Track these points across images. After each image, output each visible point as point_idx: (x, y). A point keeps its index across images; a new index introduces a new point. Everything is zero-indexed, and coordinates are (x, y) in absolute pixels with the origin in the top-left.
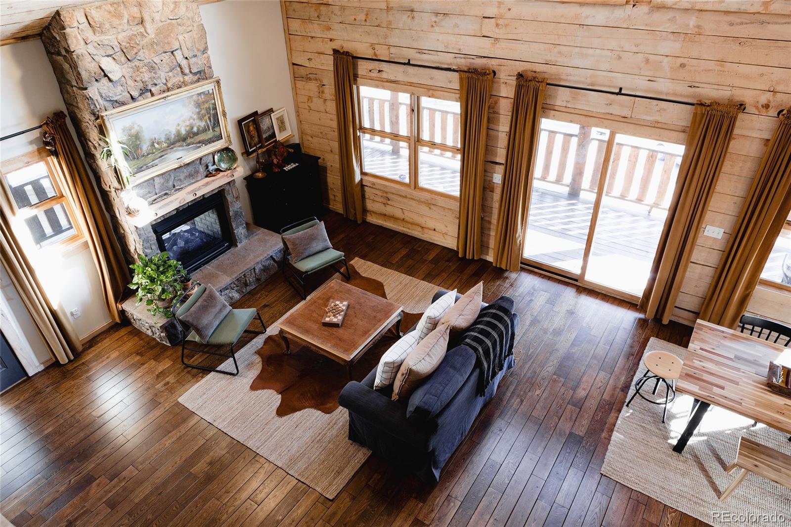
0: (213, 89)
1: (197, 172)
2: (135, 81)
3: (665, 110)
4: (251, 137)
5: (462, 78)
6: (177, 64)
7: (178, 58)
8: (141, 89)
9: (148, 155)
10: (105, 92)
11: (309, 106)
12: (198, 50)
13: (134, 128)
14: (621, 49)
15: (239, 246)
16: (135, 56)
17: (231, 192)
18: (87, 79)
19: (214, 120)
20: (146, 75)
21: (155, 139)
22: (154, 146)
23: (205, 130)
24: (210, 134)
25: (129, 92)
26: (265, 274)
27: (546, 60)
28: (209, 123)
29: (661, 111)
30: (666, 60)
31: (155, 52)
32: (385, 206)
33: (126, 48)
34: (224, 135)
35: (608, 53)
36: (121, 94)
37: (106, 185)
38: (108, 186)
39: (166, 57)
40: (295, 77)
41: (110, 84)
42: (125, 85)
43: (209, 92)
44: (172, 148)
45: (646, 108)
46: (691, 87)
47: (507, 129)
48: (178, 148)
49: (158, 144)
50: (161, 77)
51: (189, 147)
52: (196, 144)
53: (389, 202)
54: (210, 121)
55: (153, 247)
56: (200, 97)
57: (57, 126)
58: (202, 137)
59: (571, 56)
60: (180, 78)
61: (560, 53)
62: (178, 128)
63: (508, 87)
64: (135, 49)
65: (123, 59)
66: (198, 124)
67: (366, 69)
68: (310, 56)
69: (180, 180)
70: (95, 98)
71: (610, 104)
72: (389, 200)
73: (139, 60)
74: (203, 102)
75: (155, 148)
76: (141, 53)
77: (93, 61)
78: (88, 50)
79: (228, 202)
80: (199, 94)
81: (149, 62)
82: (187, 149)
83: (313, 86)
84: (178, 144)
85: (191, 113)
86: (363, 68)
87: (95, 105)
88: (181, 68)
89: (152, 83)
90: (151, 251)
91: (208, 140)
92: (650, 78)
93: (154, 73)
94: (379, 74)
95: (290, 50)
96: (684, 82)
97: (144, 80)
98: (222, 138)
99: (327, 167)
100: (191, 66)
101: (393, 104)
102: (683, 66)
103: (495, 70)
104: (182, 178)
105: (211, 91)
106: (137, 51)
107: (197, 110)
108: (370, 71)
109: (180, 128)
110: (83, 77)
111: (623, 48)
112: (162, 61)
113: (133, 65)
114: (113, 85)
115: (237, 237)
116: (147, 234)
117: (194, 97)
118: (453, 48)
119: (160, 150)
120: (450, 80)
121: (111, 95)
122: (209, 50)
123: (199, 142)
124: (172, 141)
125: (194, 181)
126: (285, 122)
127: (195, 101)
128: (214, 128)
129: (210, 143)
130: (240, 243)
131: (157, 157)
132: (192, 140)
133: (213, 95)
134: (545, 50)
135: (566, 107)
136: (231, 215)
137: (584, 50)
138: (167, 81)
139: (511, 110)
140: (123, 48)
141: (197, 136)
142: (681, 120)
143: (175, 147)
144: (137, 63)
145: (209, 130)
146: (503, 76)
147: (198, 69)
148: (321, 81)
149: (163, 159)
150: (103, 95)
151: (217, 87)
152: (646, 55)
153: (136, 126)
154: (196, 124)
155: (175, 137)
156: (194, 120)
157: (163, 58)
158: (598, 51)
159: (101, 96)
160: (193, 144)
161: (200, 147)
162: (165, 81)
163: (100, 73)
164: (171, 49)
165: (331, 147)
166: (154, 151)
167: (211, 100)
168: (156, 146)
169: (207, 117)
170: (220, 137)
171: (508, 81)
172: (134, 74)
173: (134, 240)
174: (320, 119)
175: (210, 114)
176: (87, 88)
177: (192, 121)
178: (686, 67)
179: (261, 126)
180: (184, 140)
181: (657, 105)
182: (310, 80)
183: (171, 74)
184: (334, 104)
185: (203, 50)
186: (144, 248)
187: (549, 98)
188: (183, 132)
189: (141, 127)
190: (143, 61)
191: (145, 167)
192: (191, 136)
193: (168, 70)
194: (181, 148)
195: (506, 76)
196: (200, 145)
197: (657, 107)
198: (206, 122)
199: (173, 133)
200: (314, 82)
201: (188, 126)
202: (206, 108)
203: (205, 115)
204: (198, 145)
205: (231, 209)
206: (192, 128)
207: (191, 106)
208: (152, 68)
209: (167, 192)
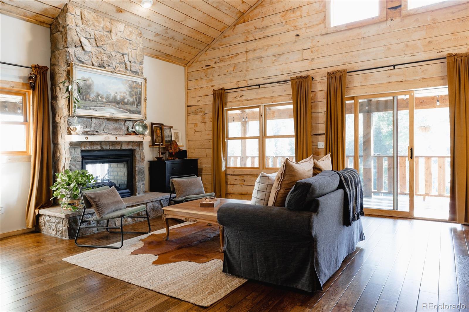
0: (141, 83)
1: (121, 129)
2: (98, 58)
3: (426, 70)
4: (157, 136)
5: (293, 84)
6: (124, 61)
7: (125, 59)
8: (100, 64)
9: (93, 101)
10: (78, 54)
11: (195, 130)
12: (138, 61)
13: (89, 81)
14: (389, 44)
15: (137, 196)
16: (101, 46)
17: (139, 154)
18: (70, 42)
19: (139, 101)
20: (105, 58)
21: (100, 94)
22: (98, 98)
23: (132, 104)
24: (134, 108)
25: (92, 62)
26: (154, 213)
27: (344, 62)
28: (135, 101)
29: (424, 71)
30: (419, 42)
31: (113, 49)
32: (242, 187)
33: (98, 39)
34: (143, 113)
35: (382, 48)
36: (87, 61)
37: (59, 117)
38: (60, 117)
39: (119, 55)
40: (188, 114)
41: (83, 51)
42: (91, 57)
43: (139, 84)
44: (109, 105)
45: (414, 72)
46: (439, 52)
47: (325, 110)
48: (113, 107)
49: (101, 97)
50: (113, 64)
51: (120, 109)
52: (124, 109)
53: (245, 183)
54: (136, 101)
55: (78, 167)
56: (133, 83)
57: (41, 71)
58: (129, 107)
59: (359, 56)
60: (124, 70)
61: (352, 56)
62: (116, 95)
63: (322, 84)
64: (102, 42)
65: (94, 44)
66: (128, 98)
67: (233, 97)
68: (198, 99)
69: (109, 129)
70: (71, 53)
71: (390, 76)
72: (245, 181)
73: (103, 49)
74: (134, 87)
75: (98, 99)
76: (105, 46)
77: (77, 35)
78: (76, 29)
79: (136, 159)
80: (133, 82)
81: (109, 53)
82: (118, 110)
83: (199, 117)
84: (113, 104)
85: (126, 90)
86: (230, 97)
87: (70, 57)
88: (126, 65)
89: (107, 64)
90: (75, 168)
91: (132, 111)
92: (411, 55)
93: (110, 60)
94: (240, 98)
95: (187, 98)
96: (434, 51)
97: (103, 59)
98: (141, 114)
99: (202, 168)
100: (132, 67)
101: (243, 157)
102: (430, 42)
103: (312, 76)
104: (110, 128)
105: (140, 84)
106: (103, 44)
107: (130, 90)
108: (235, 98)
109: (117, 95)
110: (68, 40)
111: (390, 43)
112: (116, 56)
113: (99, 50)
114: (84, 53)
115: (137, 188)
116: (76, 155)
117: (130, 82)
118: (286, 71)
119: (101, 102)
120: (285, 90)
121: (81, 57)
122: (144, 64)
123: (127, 110)
124: (110, 100)
125: (117, 133)
126: (179, 137)
127: (130, 84)
128: (138, 105)
129: (133, 113)
130: (138, 193)
131: (98, 106)
132: (123, 106)
133: (141, 86)
134: (342, 57)
135: (361, 86)
136: (136, 170)
137: (367, 51)
138: (116, 68)
139: (326, 97)
140: (96, 38)
141: (126, 105)
142: (439, 73)
143: (111, 105)
144: (102, 50)
145: (134, 105)
146: (317, 78)
147: (135, 70)
148: (204, 112)
149: (101, 108)
150: (77, 55)
151: (144, 82)
152: (405, 43)
153: (90, 80)
154: (127, 97)
155: (113, 99)
156: (127, 94)
157: (117, 55)
158: (375, 49)
159: (75, 56)
160: (122, 108)
161: (126, 112)
162: (115, 67)
163: (79, 43)
164: (123, 52)
165: (206, 153)
166: (97, 101)
167: (139, 88)
168: (100, 98)
169: (135, 97)
170: (140, 113)
171: (321, 81)
172: (98, 55)
173: (66, 159)
174: (201, 136)
175: (137, 96)
176: (68, 47)
177: (125, 94)
178: (433, 43)
179: (164, 132)
180: (118, 103)
181: (421, 69)
182: (197, 113)
183: (119, 65)
184: (211, 124)
185: (140, 62)
186: (71, 163)
187: (349, 84)
188: (118, 98)
189: (93, 83)
190: (105, 51)
191: (88, 108)
192: (123, 103)
193: (118, 62)
194: (114, 107)
195: (320, 78)
196: (127, 111)
197: (421, 70)
198: (134, 99)
199: (112, 96)
200: (199, 113)
201: (122, 96)
202: (135, 91)
203: (134, 95)
204: (125, 111)
205: (137, 165)
206: (124, 99)
207: (126, 85)
208: (110, 57)
209: (98, 131)
